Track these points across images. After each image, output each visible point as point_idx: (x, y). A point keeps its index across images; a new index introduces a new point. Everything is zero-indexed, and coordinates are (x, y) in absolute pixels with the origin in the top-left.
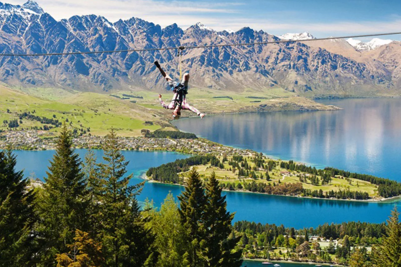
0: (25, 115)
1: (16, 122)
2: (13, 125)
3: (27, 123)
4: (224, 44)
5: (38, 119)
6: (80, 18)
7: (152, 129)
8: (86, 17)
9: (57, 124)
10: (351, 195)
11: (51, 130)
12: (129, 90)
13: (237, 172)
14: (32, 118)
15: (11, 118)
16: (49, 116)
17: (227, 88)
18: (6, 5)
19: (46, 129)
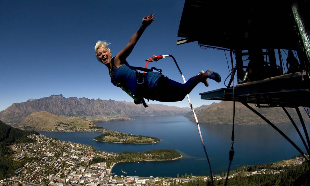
0: (61, 123)
1: (59, 124)
2: (59, 125)
3: (62, 125)
4: (105, 103)
5: (64, 124)
6: (71, 98)
7: (92, 126)
8: (73, 97)
9: (68, 125)
10: (148, 142)
11: (67, 127)
12: (82, 115)
13: (118, 137)
14: (63, 124)
15: (58, 124)
16: (66, 123)
17: (106, 115)
18: (56, 95)
19: (66, 126)
